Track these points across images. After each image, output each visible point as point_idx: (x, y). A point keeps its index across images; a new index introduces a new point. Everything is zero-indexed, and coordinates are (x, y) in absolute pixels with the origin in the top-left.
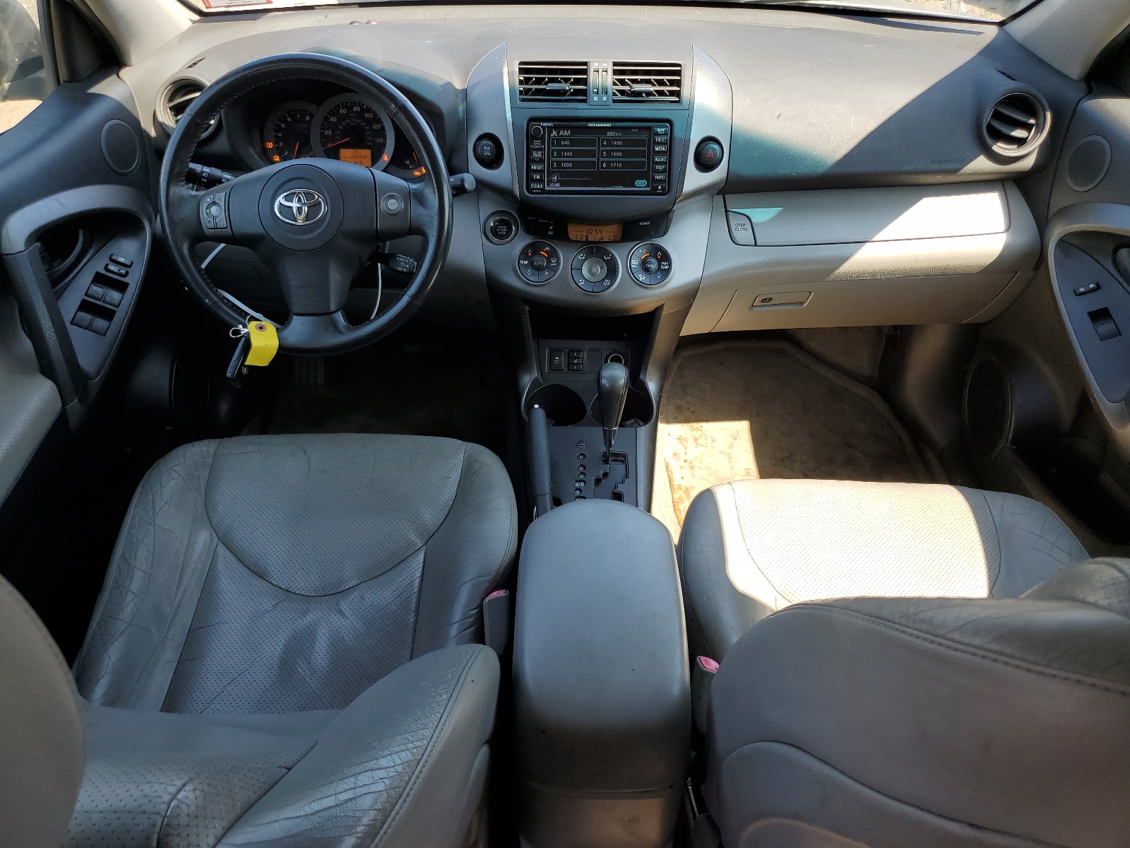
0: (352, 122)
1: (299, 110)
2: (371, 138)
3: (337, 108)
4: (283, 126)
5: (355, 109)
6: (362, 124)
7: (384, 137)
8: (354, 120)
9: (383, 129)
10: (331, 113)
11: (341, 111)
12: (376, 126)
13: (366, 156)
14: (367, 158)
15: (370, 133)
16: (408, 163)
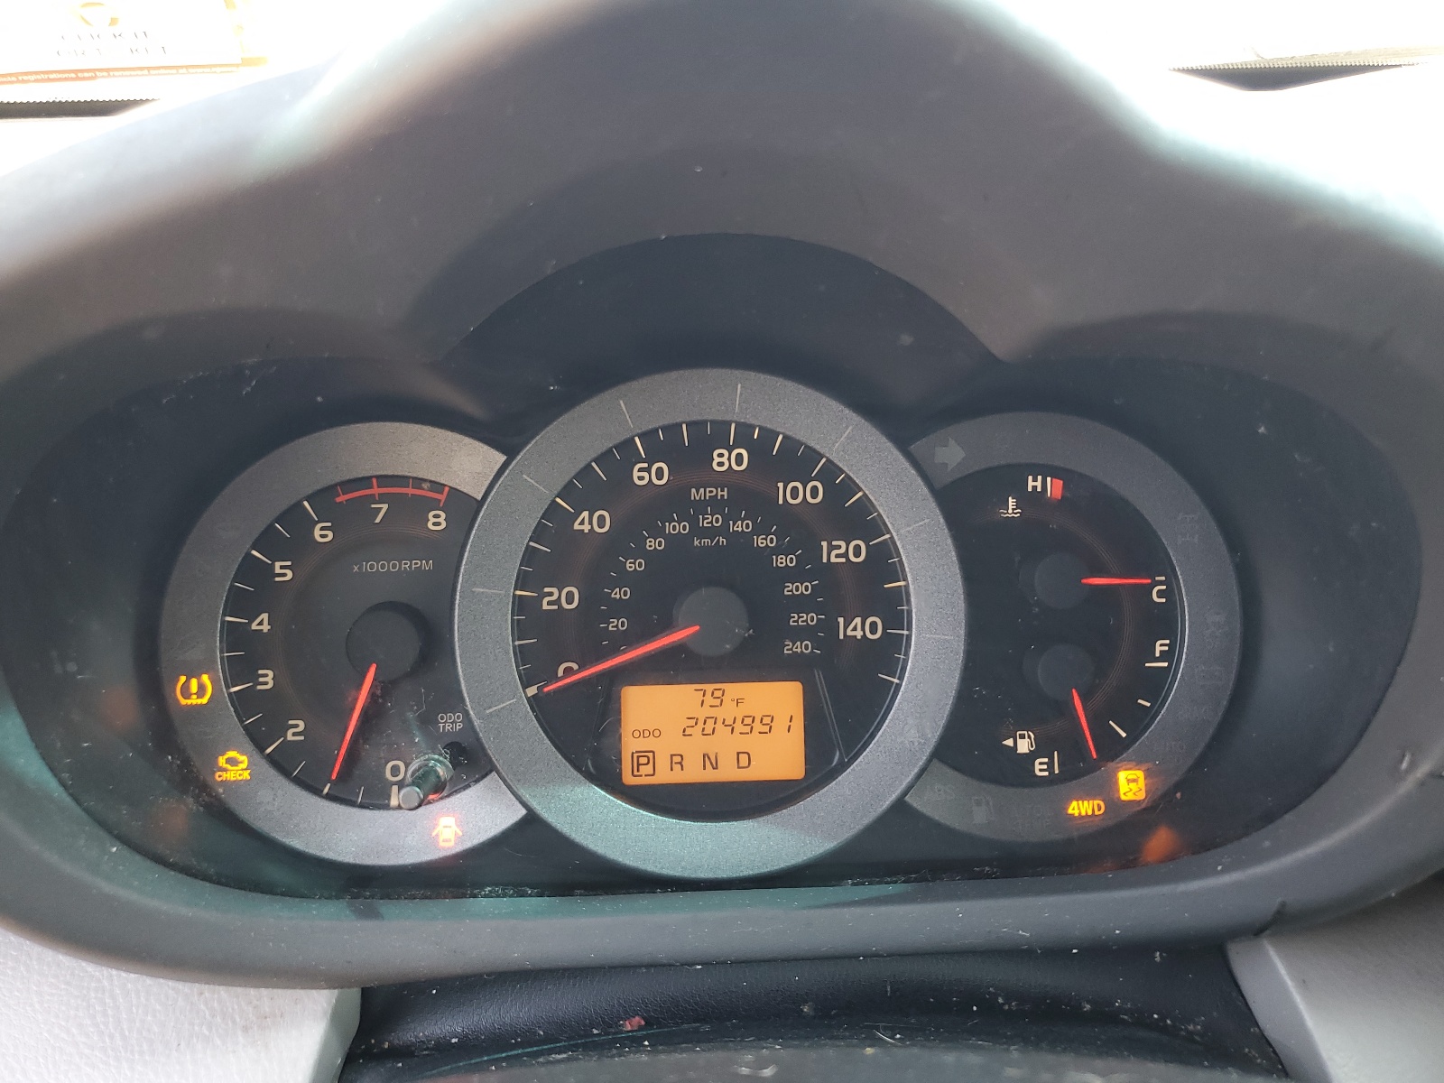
0: (697, 531)
1: (384, 480)
2: (810, 619)
3: (619, 458)
4: (283, 571)
5: (723, 460)
6: (760, 542)
7: (894, 611)
8: (710, 520)
9: (883, 563)
10: (582, 490)
11: (639, 476)
12: (841, 552)
13: (768, 724)
14: (780, 724)
15: (804, 588)
16: (1024, 746)
